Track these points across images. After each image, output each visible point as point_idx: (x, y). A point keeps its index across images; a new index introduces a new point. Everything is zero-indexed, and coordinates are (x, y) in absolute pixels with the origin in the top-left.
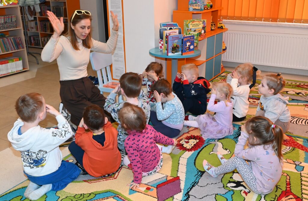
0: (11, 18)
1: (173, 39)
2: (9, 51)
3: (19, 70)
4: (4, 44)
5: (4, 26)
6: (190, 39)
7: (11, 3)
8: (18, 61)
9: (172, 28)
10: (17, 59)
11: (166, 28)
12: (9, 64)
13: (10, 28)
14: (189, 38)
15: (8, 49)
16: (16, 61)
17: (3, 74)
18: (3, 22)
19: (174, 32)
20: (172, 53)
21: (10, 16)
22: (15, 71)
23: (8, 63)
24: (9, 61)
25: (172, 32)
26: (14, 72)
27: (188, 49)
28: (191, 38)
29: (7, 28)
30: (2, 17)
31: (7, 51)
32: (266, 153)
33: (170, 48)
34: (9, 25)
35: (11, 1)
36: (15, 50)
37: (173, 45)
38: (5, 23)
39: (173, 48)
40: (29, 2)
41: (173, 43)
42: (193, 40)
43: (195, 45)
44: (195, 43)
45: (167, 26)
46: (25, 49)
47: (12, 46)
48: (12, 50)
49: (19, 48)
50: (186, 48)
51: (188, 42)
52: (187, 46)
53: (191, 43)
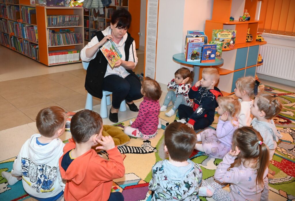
0: (75, 17)
1: (193, 46)
2: (70, 44)
3: (76, 60)
5: (69, 23)
6: (211, 47)
7: (77, 5)
8: (76, 53)
9: (199, 36)
10: (75, 52)
11: (193, 35)
12: (68, 55)
13: (73, 26)
15: (69, 42)
16: (74, 53)
17: (62, 62)
18: (67, 20)
19: (197, 40)
20: (192, 59)
21: (74, 16)
22: (72, 61)
23: (67, 53)
24: (68, 52)
25: (196, 40)
26: (72, 62)
27: (208, 58)
28: (213, 47)
29: (71, 25)
30: (68, 16)
31: (68, 44)
32: (249, 179)
33: (190, 54)
34: (73, 23)
35: (77, 4)
36: (75, 44)
37: (193, 52)
38: (70, 21)
39: (192, 55)
40: (93, 6)
41: (193, 50)
42: (215, 49)
43: (218, 55)
44: (218, 52)
45: (193, 34)
46: (84, 44)
47: (72, 40)
48: (72, 44)
49: (78, 42)
50: (206, 56)
51: (209, 50)
52: (208, 55)
53: (212, 52)
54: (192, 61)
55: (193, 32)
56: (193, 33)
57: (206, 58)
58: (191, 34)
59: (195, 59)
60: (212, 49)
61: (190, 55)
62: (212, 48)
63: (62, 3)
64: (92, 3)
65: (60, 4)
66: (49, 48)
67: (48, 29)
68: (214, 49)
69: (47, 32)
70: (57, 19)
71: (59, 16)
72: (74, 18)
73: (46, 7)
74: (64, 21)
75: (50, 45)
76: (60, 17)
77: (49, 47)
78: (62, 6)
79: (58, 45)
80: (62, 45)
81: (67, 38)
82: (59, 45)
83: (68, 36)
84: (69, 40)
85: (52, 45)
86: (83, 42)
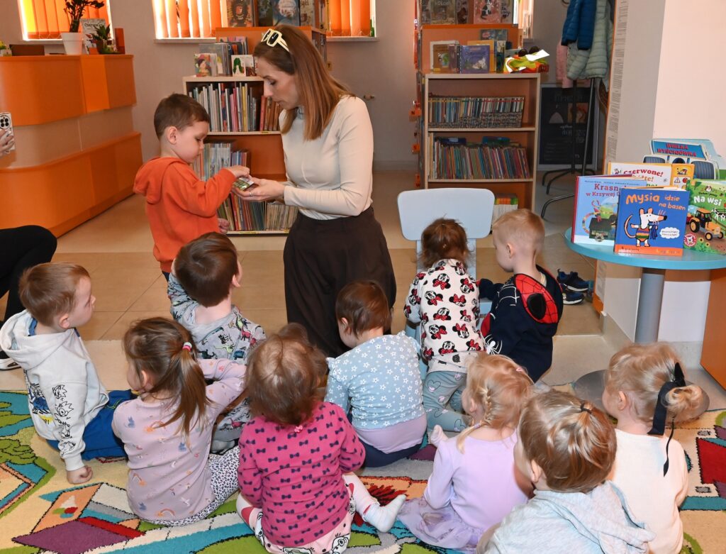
0: (512, 103)
1: (597, 191)
2: (491, 178)
4: (483, 159)
5: (491, 120)
6: (662, 200)
7: (521, 69)
8: (506, 203)
10: (505, 200)
11: (664, 157)
13: (505, 127)
14: (657, 198)
15: (490, 173)
16: (501, 203)
18: (488, 111)
19: (649, 172)
20: (592, 236)
21: (510, 99)
27: (647, 238)
28: (669, 198)
29: (496, 125)
30: (489, 99)
31: (487, 178)
33: (585, 218)
34: (503, 120)
35: (523, 64)
36: (505, 177)
37: (596, 211)
38: (495, 112)
39: (593, 220)
40: (591, 69)
41: (595, 203)
42: (680, 208)
43: (717, 233)
44: (716, 222)
45: (667, 152)
46: (534, 180)
47: (499, 168)
48: (497, 178)
49: (516, 175)
50: (638, 230)
51: (650, 210)
52: (644, 225)
53: (665, 218)
54: (593, 242)
55: (668, 145)
56: (665, 148)
57: (637, 238)
58: (659, 151)
59: (606, 237)
60: (664, 205)
61: (584, 222)
62: (667, 202)
63: (480, 62)
64: (590, 60)
65: (476, 67)
66: (429, 183)
67: (432, 134)
68: (674, 207)
69: (428, 141)
70: (457, 106)
71: (464, 99)
72: (508, 106)
73: (428, 76)
74: (476, 112)
75: (435, 175)
76: (468, 102)
77: (430, 181)
78: (481, 71)
79: (457, 178)
80: (467, 178)
81: (484, 160)
82: (460, 178)
83: (487, 154)
84: (489, 166)
85: (439, 177)
86: (531, 176)
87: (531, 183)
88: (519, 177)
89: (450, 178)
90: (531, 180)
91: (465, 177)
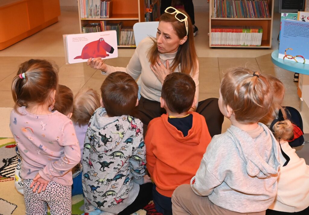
2: (247, 17)
3: (255, 44)
8: (256, 32)
10: (255, 30)
12: (242, 34)
15: (247, 15)
16: (253, 32)
17: (231, 44)
22: (249, 44)
23: (241, 32)
24: (243, 30)
26: (247, 46)
31: (245, 17)
36: (255, 17)
46: (272, 19)
47: (252, 11)
48: (251, 17)
49: (261, 15)
66: (212, 20)
75: (215, 15)
77: (212, 19)
79: (228, 17)
80: (234, 18)
81: (243, 7)
82: (230, 17)
83: (245, 4)
84: (246, 11)
85: (218, 17)
86: (270, 17)
87: (270, 20)
88: (263, 17)
89: (224, 17)
90: (270, 19)
91: (232, 16)
